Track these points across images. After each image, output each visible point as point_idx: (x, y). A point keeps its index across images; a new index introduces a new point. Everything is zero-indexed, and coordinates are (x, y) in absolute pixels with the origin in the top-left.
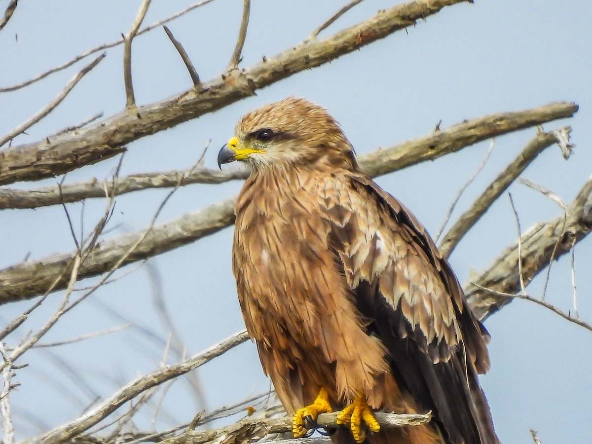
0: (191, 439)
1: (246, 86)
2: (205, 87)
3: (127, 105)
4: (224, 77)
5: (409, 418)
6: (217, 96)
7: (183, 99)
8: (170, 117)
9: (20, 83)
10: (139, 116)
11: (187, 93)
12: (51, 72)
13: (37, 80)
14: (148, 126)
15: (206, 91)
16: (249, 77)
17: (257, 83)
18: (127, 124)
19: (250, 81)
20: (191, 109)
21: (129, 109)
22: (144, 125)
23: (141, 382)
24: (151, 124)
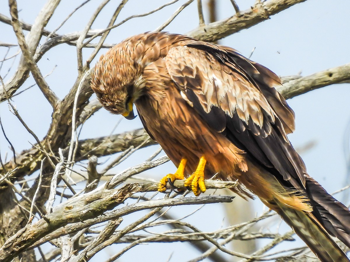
0: (104, 194)
1: (263, 13)
2: (242, 14)
3: (200, 24)
4: (252, 8)
5: (225, 183)
6: (248, 19)
7: (230, 21)
8: (222, 31)
9: (148, 13)
10: (205, 30)
11: (232, 17)
12: (165, 6)
13: (157, 10)
14: (210, 36)
15: (242, 16)
16: (265, 8)
17: (270, 11)
18: (198, 35)
19: (266, 10)
20: (234, 27)
21: (200, 26)
22: (208, 36)
23: (128, 172)
24: (212, 35)
